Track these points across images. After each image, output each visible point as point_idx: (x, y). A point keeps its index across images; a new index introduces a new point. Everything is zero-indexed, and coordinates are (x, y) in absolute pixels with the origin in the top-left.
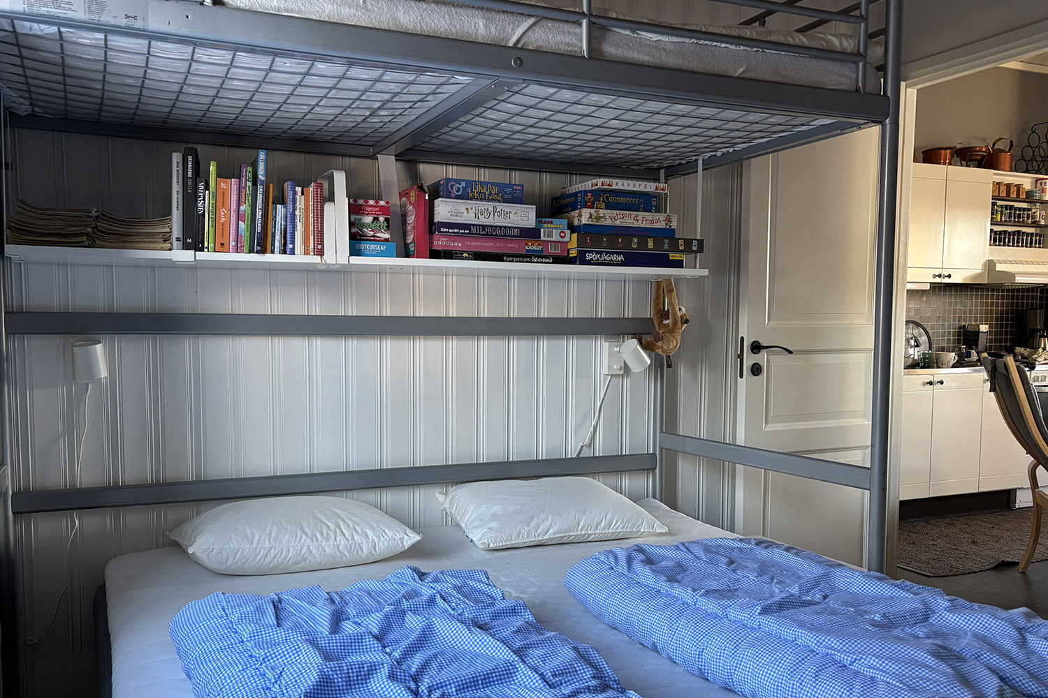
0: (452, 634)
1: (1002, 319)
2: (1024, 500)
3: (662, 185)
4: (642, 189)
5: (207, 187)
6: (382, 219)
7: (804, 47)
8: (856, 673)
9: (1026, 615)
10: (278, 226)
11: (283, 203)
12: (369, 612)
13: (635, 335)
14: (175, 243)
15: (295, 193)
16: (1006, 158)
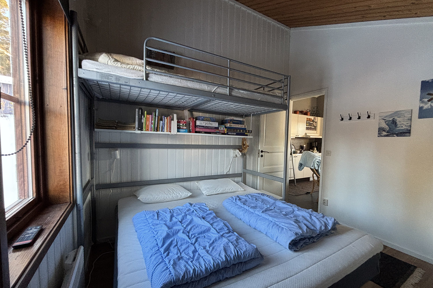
0: (198, 221)
1: (308, 144)
2: (311, 179)
3: (244, 119)
4: (240, 120)
5: (144, 117)
6: (184, 124)
7: (272, 95)
8: (280, 226)
9: (311, 211)
10: (161, 125)
11: (162, 120)
12: (179, 215)
13: (239, 149)
14: (136, 129)
15: (165, 118)
16: (309, 113)
